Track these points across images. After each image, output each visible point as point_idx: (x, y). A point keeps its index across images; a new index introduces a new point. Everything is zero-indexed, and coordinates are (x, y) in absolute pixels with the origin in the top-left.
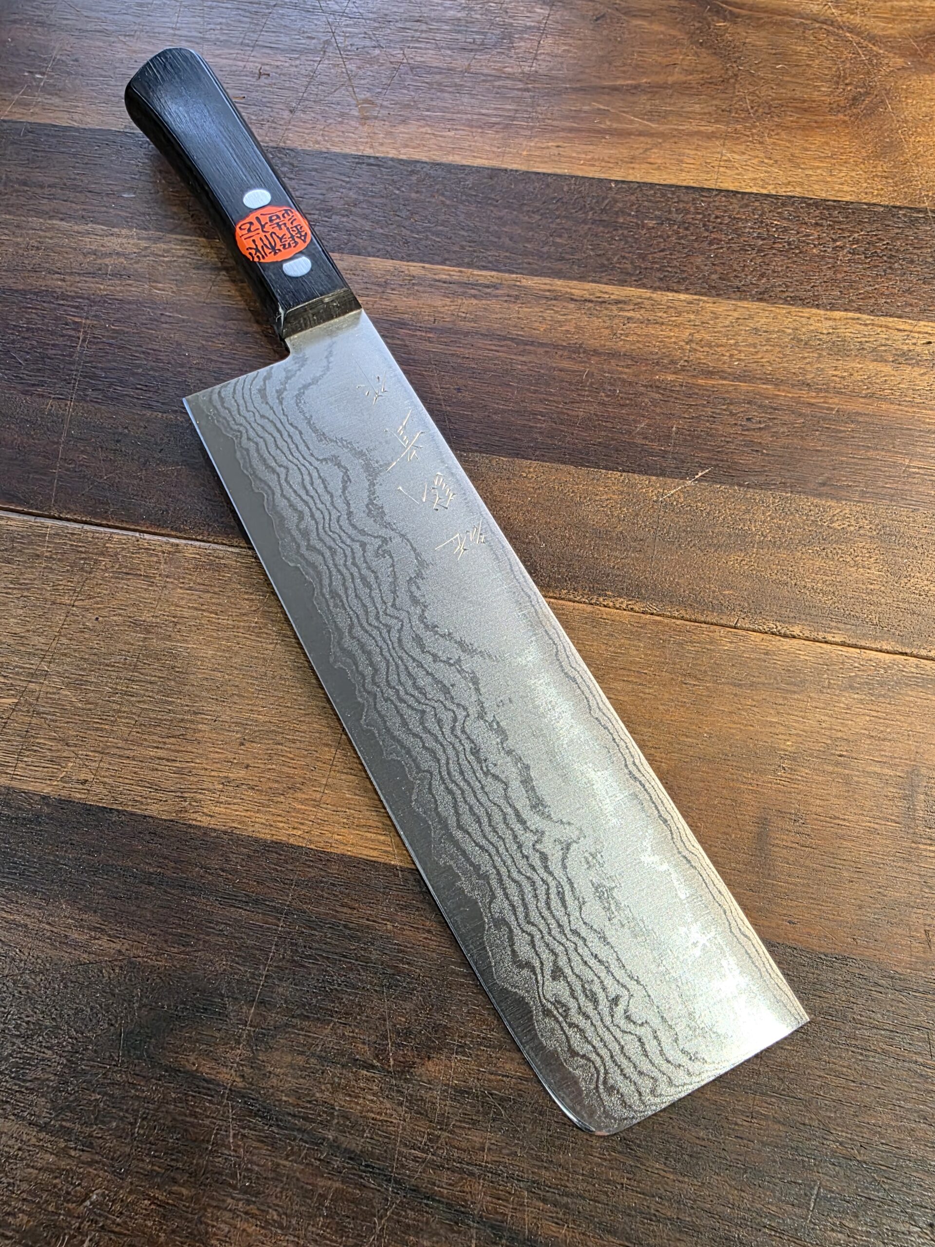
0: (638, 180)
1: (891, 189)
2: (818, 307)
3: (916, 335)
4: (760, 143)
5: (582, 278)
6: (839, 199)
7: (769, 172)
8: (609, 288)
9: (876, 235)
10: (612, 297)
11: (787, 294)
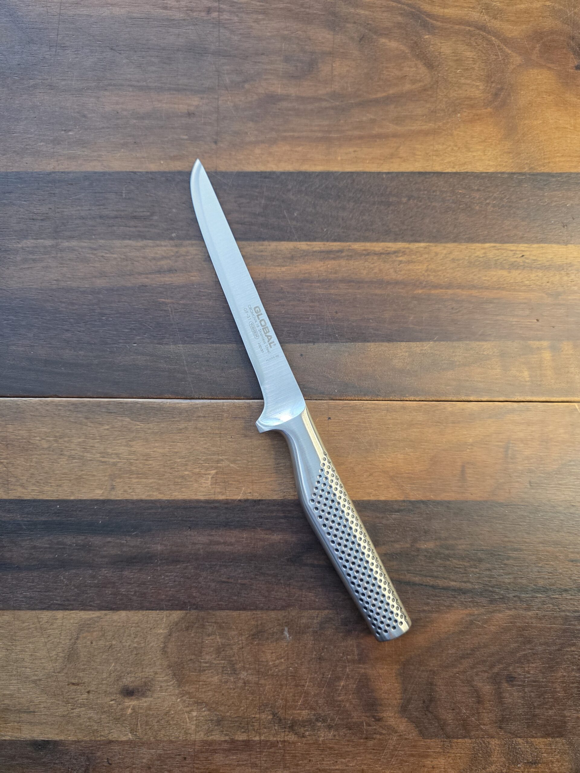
0: (396, 171)
1: (511, 161)
2: (478, 242)
3: (518, 252)
4: (452, 135)
5: (377, 240)
6: (488, 171)
7: (455, 156)
8: (390, 244)
9: (503, 194)
10: (393, 249)
11: (466, 236)
